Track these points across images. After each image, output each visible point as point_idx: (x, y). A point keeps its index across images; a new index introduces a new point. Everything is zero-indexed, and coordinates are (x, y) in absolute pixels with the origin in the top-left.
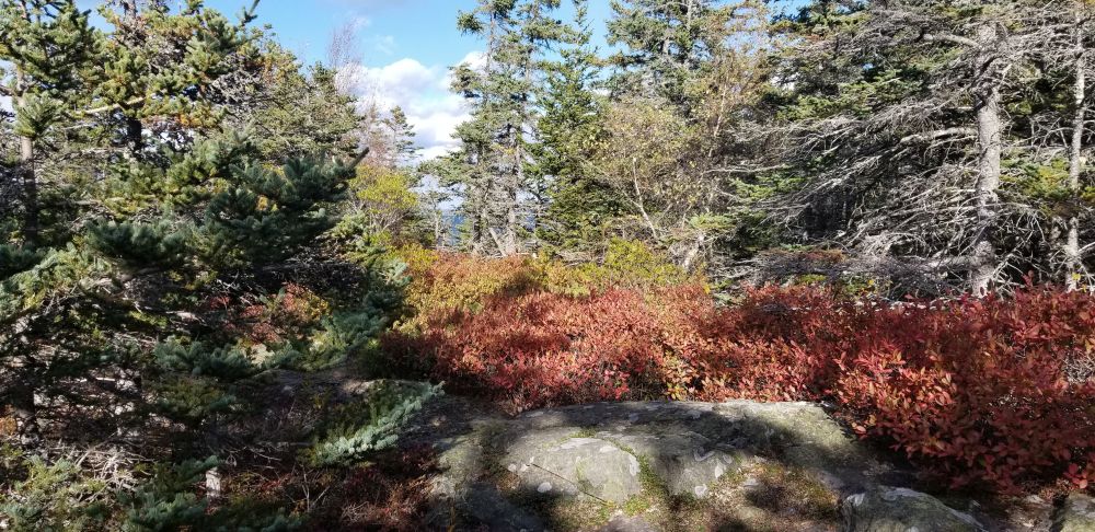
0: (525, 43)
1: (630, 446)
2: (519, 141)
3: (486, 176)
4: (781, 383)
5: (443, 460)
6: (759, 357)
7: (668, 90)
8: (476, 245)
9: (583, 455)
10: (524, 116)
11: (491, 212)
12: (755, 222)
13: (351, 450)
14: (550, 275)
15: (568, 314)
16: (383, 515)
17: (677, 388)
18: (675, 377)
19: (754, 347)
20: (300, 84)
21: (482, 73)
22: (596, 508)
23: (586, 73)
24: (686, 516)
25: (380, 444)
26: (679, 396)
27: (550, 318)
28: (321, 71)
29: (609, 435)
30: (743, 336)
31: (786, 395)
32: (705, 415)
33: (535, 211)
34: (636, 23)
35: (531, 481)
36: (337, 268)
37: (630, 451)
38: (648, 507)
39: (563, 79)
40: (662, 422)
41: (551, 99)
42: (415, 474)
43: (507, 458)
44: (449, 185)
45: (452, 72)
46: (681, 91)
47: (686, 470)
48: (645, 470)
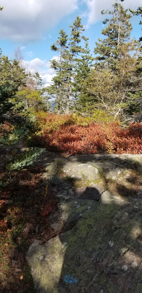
0: (71, 53)
1: (96, 166)
2: (70, 82)
3: (61, 92)
4: (138, 149)
5: (47, 169)
6: (133, 142)
7: (112, 67)
8: (58, 111)
9: (83, 168)
10: (71, 75)
11: (62, 102)
12: (134, 105)
13: (20, 166)
14: (78, 120)
15: (81, 130)
16: (30, 183)
17: (110, 150)
18: (110, 147)
19: (131, 140)
20: (9, 66)
21: (59, 62)
22: (86, 182)
23: (88, 62)
24: (110, 184)
25: (28, 164)
26: (111, 152)
27: (76, 131)
28: (15, 61)
29: (90, 163)
30: (128, 137)
31: (139, 153)
32: (116, 158)
33: (75, 102)
34: (102, 48)
35: (69, 175)
36: (17, 117)
37: (96, 167)
38: (100, 182)
39: (82, 64)
40: (105, 159)
41: (78, 69)
42: (39, 172)
43: (64, 169)
44: (51, 94)
45: (51, 62)
46: (115, 67)
47: (110, 172)
48: (99, 172)
